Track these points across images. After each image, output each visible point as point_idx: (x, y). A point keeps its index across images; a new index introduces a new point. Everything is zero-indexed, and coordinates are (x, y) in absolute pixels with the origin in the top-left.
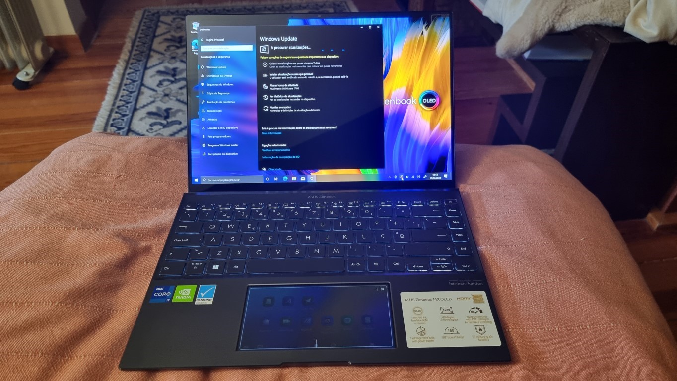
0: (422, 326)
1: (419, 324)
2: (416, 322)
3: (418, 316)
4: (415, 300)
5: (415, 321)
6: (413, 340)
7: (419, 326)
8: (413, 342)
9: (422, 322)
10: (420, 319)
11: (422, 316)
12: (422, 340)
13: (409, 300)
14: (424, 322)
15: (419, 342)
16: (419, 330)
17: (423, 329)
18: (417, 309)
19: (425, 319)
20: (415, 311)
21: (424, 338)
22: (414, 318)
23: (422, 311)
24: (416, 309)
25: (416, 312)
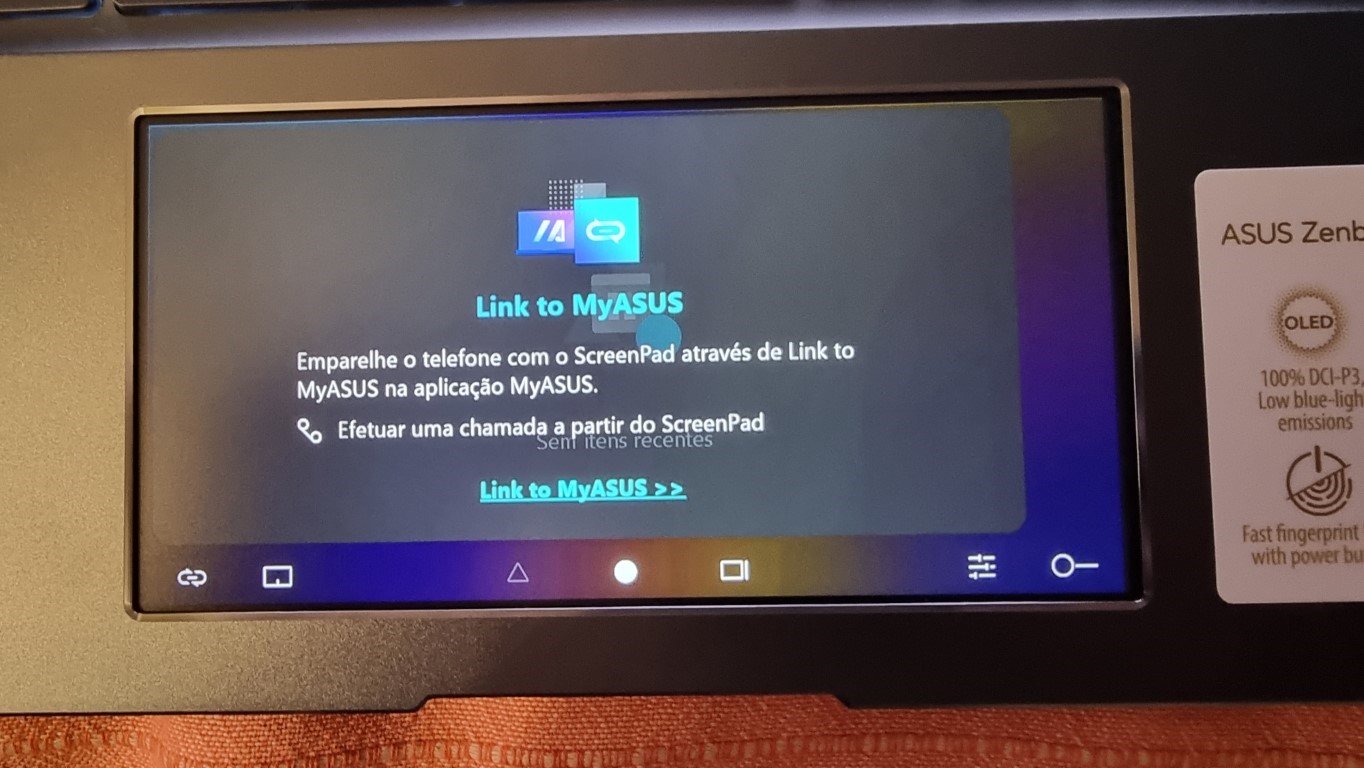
0: (1328, 440)
1: (1304, 424)
2: (1292, 412)
3: (1303, 365)
4: (1301, 233)
5: (1283, 402)
6: (1261, 547)
7: (1304, 441)
8: (1258, 559)
9: (1333, 411)
10: (1315, 391)
11: (1335, 361)
12: (1314, 546)
13: (1252, 235)
14: (1342, 412)
15: (1298, 558)
16: (1305, 476)
17: (1329, 466)
18: (1305, 308)
19: (1348, 388)
20: (1285, 323)
21: (1328, 534)
22: (1277, 377)
23: (1332, 321)
24: (1295, 310)
25: (1299, 337)
